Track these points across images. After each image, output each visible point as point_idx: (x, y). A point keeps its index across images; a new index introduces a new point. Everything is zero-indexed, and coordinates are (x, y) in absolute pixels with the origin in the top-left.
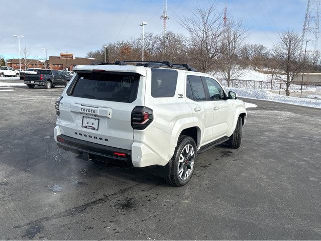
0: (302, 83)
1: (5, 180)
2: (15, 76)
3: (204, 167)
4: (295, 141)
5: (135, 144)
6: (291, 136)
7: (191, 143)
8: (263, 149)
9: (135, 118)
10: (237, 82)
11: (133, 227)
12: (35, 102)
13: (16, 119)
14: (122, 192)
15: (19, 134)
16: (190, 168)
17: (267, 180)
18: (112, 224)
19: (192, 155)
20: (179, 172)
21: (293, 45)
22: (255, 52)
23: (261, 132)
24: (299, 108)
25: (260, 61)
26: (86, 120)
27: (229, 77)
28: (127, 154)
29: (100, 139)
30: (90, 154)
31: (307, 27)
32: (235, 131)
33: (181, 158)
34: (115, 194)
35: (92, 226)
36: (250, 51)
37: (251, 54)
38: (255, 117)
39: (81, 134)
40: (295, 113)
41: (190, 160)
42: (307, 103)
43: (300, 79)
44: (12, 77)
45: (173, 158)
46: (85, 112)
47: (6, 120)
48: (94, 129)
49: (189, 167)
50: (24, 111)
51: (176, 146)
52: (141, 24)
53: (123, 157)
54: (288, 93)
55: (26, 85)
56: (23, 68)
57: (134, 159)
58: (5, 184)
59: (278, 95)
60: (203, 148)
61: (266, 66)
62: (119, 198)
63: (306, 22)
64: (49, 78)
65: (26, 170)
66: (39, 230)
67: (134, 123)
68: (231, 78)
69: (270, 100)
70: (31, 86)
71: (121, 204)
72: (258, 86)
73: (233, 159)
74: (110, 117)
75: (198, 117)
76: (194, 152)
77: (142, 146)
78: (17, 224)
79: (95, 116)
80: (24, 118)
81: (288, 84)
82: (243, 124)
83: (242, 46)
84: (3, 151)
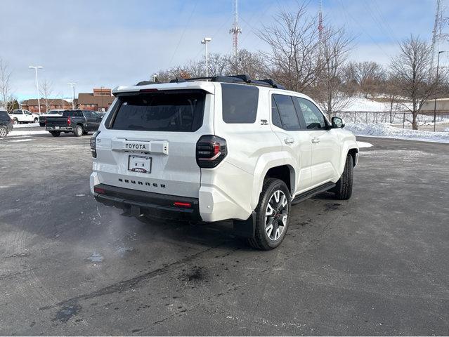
0: (435, 113)
1: (26, 250)
2: (32, 122)
3: (302, 225)
4: (430, 187)
5: (202, 189)
6: (424, 181)
7: (281, 188)
8: (384, 199)
9: (202, 152)
10: (342, 115)
11: (207, 304)
12: (62, 153)
13: (37, 175)
14: (187, 260)
15: (42, 193)
16: (283, 225)
17: (393, 238)
18: (176, 301)
19: (284, 205)
20: (267, 230)
21: (420, 58)
22: (365, 72)
23: (381, 178)
24: (433, 145)
25: (373, 85)
26: (133, 161)
27: (330, 108)
28: (193, 204)
29: (154, 185)
30: (141, 207)
31: (438, 33)
32: (344, 174)
33: (269, 210)
34: (178, 263)
35: (149, 304)
36: (359, 73)
37: (360, 75)
38: (371, 160)
39: (127, 181)
40: (426, 151)
41: (281, 213)
42: (444, 138)
43: (431, 107)
44: (29, 124)
45: (258, 209)
46: (132, 149)
47: (24, 177)
48: (145, 172)
49: (281, 224)
50: (48, 165)
51: (261, 191)
52: (203, 41)
53: (187, 207)
54: (415, 127)
55: (48, 132)
56: (43, 111)
57: (203, 210)
58: (26, 256)
59: (401, 129)
60: (298, 197)
61: (381, 91)
62: (184, 268)
63: (436, 26)
64: (80, 120)
65: (53, 237)
66: (75, 311)
67: (200, 159)
68: (333, 110)
69: (390, 137)
70: (56, 134)
71: (188, 275)
72: (372, 119)
73: (343, 213)
74: (167, 152)
75: (291, 151)
76: (286, 202)
77: (214, 191)
78: (44, 304)
79: (146, 153)
80: (48, 173)
81: (415, 113)
82: (354, 165)
83: (346, 64)
84: (21, 215)
